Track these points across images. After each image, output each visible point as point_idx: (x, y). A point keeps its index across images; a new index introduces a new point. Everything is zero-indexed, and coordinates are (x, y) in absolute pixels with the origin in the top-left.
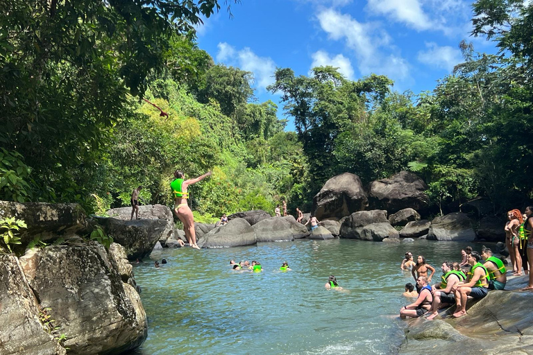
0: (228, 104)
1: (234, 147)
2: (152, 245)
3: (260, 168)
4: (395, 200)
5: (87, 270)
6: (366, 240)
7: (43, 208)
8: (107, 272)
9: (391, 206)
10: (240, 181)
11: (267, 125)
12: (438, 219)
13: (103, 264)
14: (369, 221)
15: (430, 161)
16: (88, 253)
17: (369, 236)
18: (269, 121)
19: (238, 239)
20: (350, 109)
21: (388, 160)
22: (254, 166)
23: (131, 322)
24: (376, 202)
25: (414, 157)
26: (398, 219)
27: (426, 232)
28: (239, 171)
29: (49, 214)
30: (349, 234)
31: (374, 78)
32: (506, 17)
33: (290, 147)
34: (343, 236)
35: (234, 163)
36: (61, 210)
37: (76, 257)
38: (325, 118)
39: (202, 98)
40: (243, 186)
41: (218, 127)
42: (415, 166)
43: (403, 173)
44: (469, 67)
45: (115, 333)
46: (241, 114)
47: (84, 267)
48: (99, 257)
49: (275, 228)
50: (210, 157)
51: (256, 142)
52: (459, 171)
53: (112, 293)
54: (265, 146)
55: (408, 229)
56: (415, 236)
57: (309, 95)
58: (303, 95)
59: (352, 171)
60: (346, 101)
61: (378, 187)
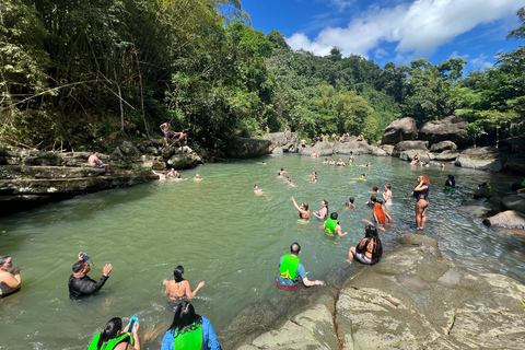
4: (437, 135)
12: (469, 150)
14: (410, 148)
24: (423, 136)
26: (437, 148)
27: (454, 159)
34: (393, 155)
42: (460, 112)
43: (451, 117)
55: (443, 155)
61: (430, 127)
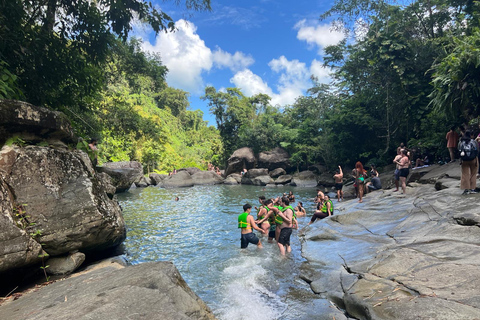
0: (175, 110)
1: (178, 134)
2: (130, 184)
3: (193, 147)
4: (272, 163)
5: (69, 172)
6: (256, 185)
7: (23, 107)
8: (89, 176)
9: (270, 167)
10: (182, 154)
11: (198, 123)
12: (297, 174)
13: (86, 169)
14: (258, 175)
15: (292, 142)
16: (71, 157)
17: (258, 183)
18: (199, 121)
19: (183, 183)
20: (247, 112)
21: (269, 140)
22: (190, 145)
23: (111, 222)
24: (262, 164)
25: (284, 140)
26: (274, 174)
27: (289, 181)
28: (182, 148)
29: (29, 113)
30: (247, 182)
31: (261, 95)
32: (342, 57)
33: (211, 134)
34: (243, 183)
35: (179, 143)
36: (44, 114)
37: (58, 159)
38: (233, 117)
39: (161, 105)
40: (184, 156)
41: (170, 122)
42: (284, 144)
43: (277, 148)
44: (315, 90)
45: (95, 230)
46: (183, 116)
47: (67, 169)
48: (83, 163)
49: (204, 178)
50: (166, 138)
51: (191, 132)
52: (309, 147)
53: (93, 193)
54: (197, 134)
55: (279, 180)
56: (283, 183)
57: (224, 103)
58: (221, 103)
59: (249, 146)
60: (245, 108)
61: (263, 156)
